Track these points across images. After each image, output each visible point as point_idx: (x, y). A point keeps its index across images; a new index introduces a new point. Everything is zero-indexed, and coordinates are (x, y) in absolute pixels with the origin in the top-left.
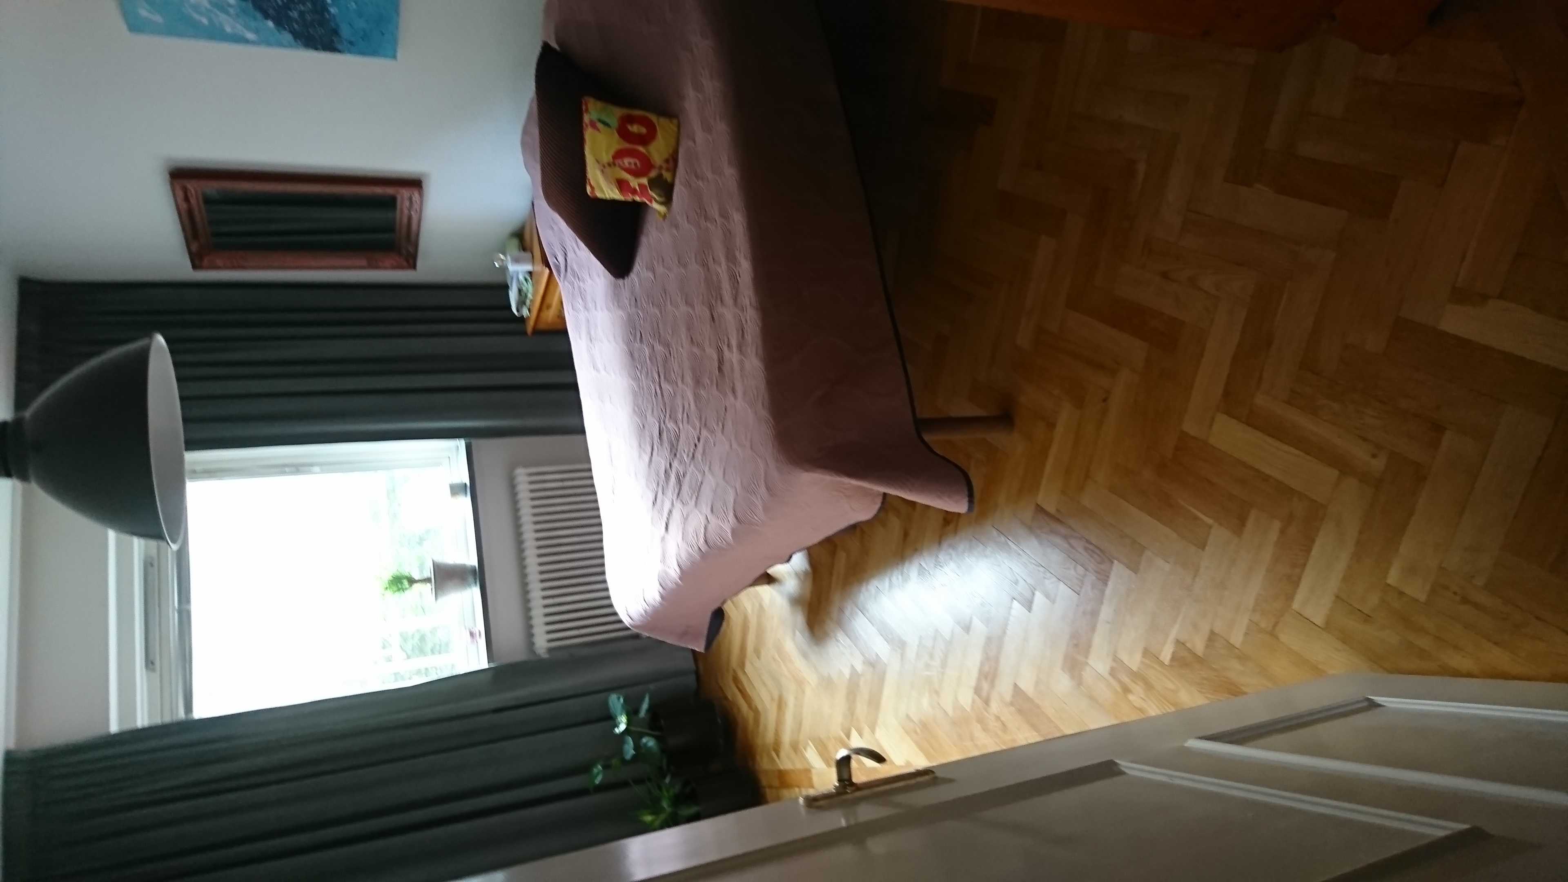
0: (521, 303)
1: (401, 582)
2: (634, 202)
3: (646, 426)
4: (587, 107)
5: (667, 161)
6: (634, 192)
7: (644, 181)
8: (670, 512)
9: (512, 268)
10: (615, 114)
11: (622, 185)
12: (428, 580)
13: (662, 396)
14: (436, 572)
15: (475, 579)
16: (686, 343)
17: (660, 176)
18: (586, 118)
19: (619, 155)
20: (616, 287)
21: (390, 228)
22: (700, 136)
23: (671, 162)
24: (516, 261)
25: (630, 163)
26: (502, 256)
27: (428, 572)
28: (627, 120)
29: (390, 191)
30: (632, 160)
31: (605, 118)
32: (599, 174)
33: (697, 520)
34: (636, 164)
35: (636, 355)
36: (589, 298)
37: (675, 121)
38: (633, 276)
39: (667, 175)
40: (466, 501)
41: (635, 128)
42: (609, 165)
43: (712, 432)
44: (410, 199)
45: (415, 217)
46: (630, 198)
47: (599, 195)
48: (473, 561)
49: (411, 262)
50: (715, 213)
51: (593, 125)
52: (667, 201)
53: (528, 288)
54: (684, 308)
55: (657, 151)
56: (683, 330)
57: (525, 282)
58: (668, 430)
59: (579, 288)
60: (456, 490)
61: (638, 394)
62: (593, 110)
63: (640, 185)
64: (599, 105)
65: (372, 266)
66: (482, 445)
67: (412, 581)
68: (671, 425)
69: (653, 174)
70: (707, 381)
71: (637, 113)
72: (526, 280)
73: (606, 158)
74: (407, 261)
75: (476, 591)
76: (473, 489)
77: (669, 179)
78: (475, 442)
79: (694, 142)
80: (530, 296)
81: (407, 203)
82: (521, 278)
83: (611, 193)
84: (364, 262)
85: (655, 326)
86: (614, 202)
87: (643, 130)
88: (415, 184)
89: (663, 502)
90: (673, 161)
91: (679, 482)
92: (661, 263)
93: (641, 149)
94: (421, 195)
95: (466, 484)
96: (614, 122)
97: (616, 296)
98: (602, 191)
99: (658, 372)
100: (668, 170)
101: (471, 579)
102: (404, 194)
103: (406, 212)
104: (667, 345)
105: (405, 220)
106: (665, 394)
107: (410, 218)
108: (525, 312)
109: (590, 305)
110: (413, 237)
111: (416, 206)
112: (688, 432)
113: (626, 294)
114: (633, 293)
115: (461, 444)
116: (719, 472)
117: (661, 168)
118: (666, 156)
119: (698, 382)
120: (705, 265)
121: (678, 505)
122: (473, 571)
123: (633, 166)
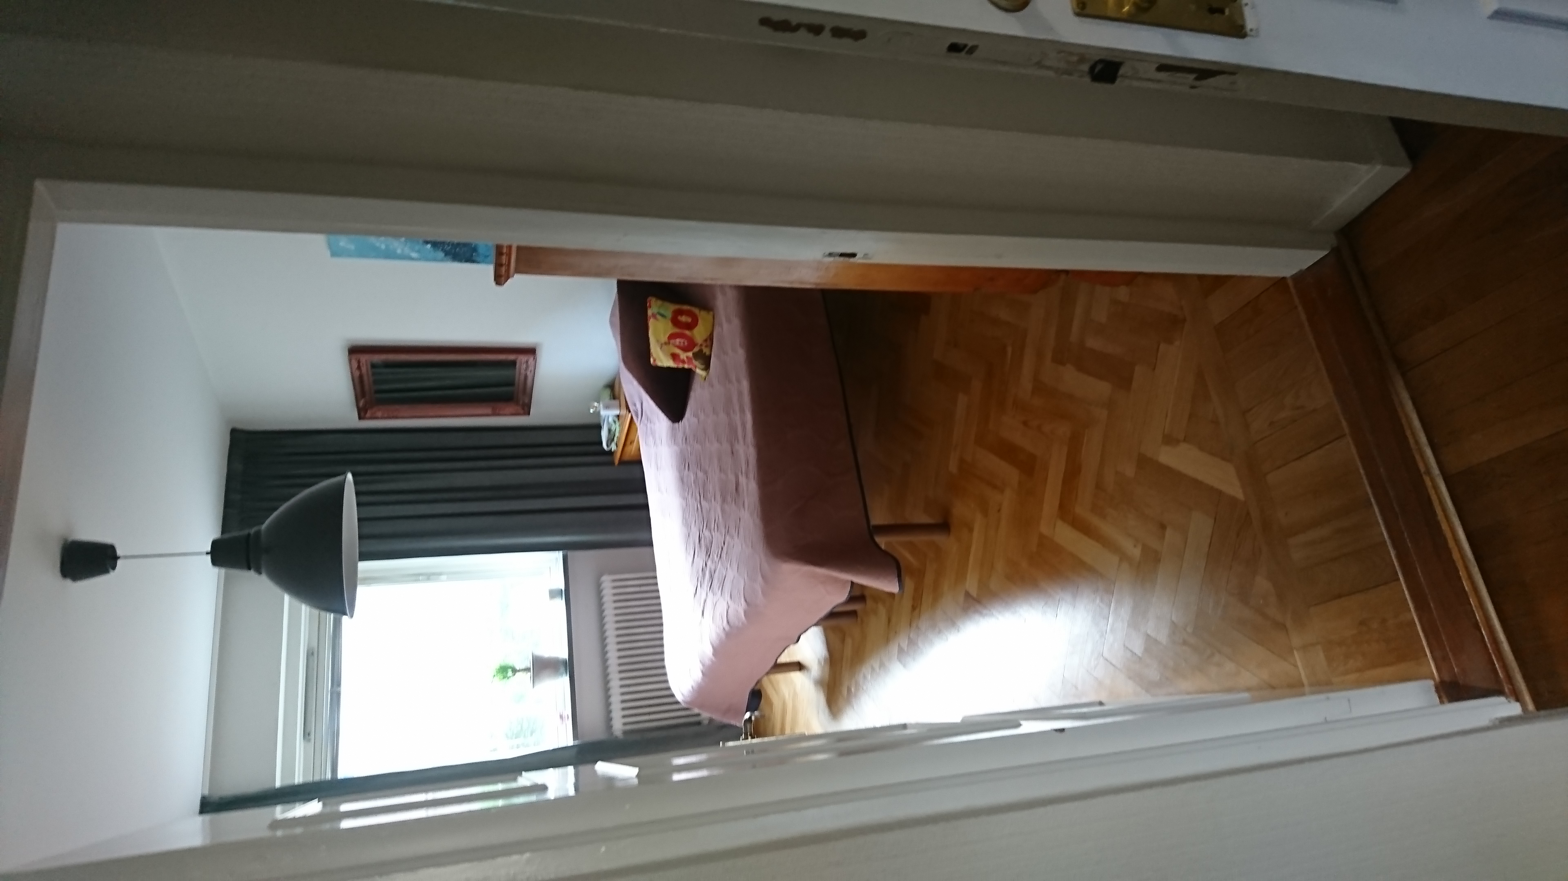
0: (610, 440)
1: (505, 671)
2: (683, 368)
3: (691, 536)
4: (650, 304)
5: (706, 340)
6: (683, 362)
7: (690, 354)
8: (705, 601)
9: (603, 413)
10: (669, 309)
11: (675, 357)
12: (527, 670)
13: (702, 511)
14: (534, 663)
15: (566, 669)
16: (717, 471)
17: (701, 351)
18: (650, 312)
19: (672, 337)
20: (673, 429)
21: (511, 384)
22: (725, 326)
23: (708, 340)
24: (607, 407)
25: (680, 342)
26: (596, 404)
27: (528, 663)
28: (677, 313)
29: (511, 357)
30: (682, 340)
31: (662, 312)
32: (658, 349)
33: (722, 607)
34: (684, 343)
35: (685, 480)
36: (657, 436)
37: (711, 313)
38: (685, 420)
39: (706, 351)
40: (561, 603)
41: (684, 319)
42: (666, 343)
43: (732, 537)
44: (527, 362)
45: (530, 375)
46: (681, 366)
47: (659, 364)
48: (565, 655)
49: (526, 409)
50: (734, 379)
51: (654, 316)
52: (707, 367)
53: (616, 427)
54: (716, 445)
55: (699, 334)
56: (715, 461)
57: (613, 424)
58: (705, 538)
59: (651, 429)
60: (553, 594)
61: (685, 510)
62: (654, 307)
63: (687, 357)
64: (659, 302)
65: (495, 414)
66: (577, 556)
67: (515, 671)
68: (707, 533)
69: (696, 349)
70: (729, 499)
71: (686, 307)
72: (615, 422)
73: (664, 339)
74: (523, 409)
75: (566, 679)
76: (567, 594)
77: (708, 353)
78: (571, 554)
79: (722, 329)
80: (617, 434)
81: (524, 366)
82: (611, 420)
83: (668, 363)
84: (489, 411)
85: (698, 458)
86: (669, 369)
87: (689, 320)
88: (531, 351)
89: (701, 593)
90: (710, 339)
91: (712, 577)
92: (702, 412)
93: (687, 332)
94: (535, 359)
95: (562, 590)
96: (669, 315)
97: (673, 436)
98: (661, 361)
99: (700, 493)
100: (706, 346)
101: (562, 669)
102: (522, 359)
103: (523, 371)
104: (706, 473)
105: (522, 378)
106: (703, 509)
107: (526, 377)
108: (613, 447)
109: (658, 442)
110: (528, 390)
111: (531, 368)
112: (718, 538)
113: (680, 435)
114: (684, 433)
115: (558, 555)
116: (735, 567)
117: (701, 345)
118: (705, 337)
119: (724, 500)
120: (728, 414)
121: (710, 595)
122: (564, 662)
123: (682, 344)
